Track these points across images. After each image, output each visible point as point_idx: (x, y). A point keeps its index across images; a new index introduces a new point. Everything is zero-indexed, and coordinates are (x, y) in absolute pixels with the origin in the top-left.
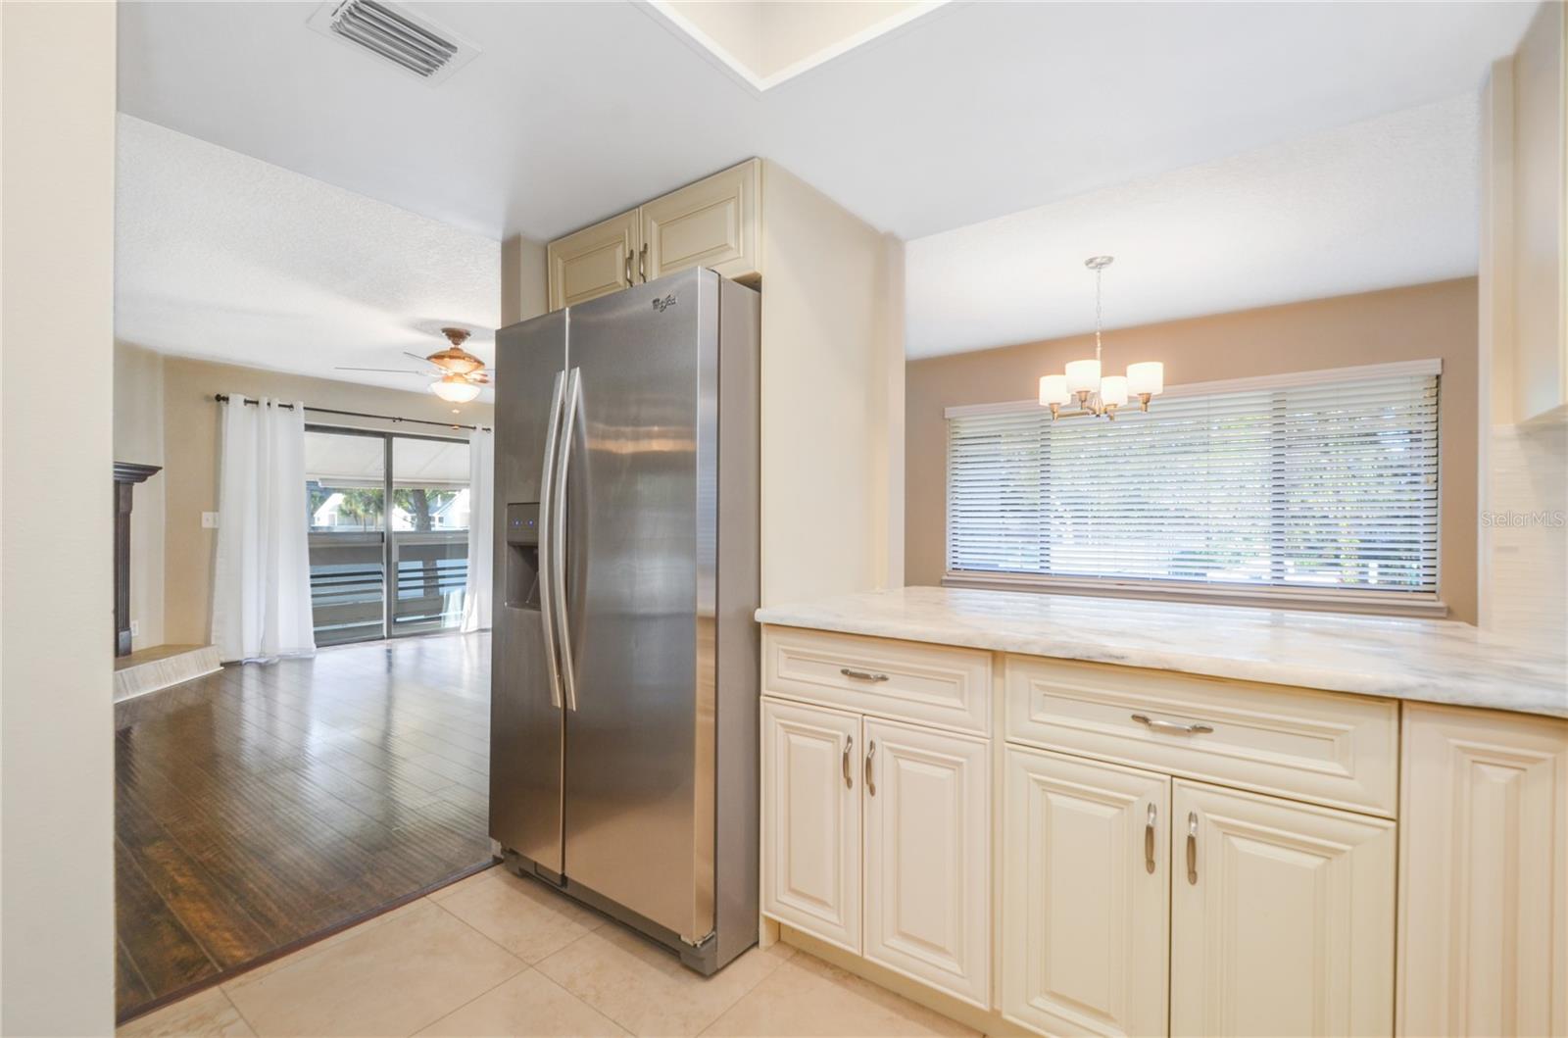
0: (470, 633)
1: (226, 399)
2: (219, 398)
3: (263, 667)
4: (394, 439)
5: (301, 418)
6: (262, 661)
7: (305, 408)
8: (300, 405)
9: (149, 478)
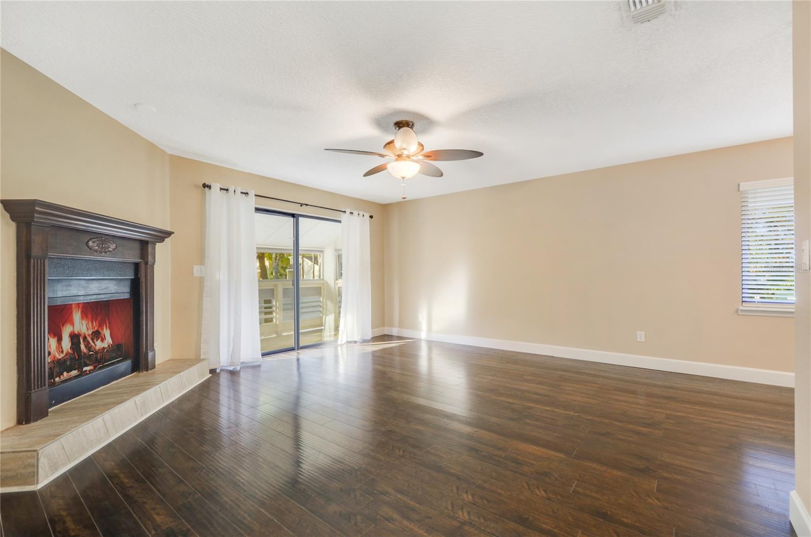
0: (343, 344)
1: (209, 187)
2: (205, 186)
3: (233, 373)
4: (300, 218)
5: (252, 202)
6: (231, 368)
7: (256, 195)
8: (252, 193)
9: (166, 239)
